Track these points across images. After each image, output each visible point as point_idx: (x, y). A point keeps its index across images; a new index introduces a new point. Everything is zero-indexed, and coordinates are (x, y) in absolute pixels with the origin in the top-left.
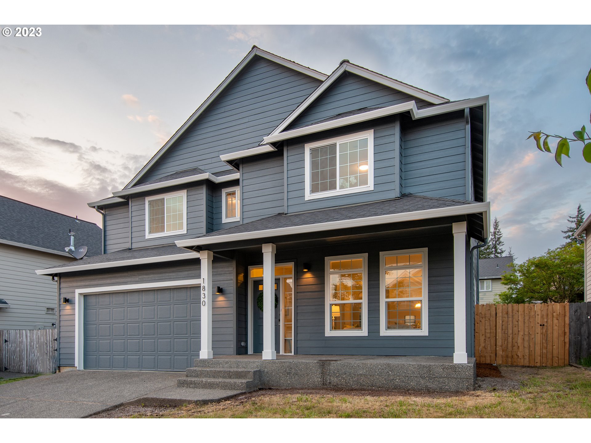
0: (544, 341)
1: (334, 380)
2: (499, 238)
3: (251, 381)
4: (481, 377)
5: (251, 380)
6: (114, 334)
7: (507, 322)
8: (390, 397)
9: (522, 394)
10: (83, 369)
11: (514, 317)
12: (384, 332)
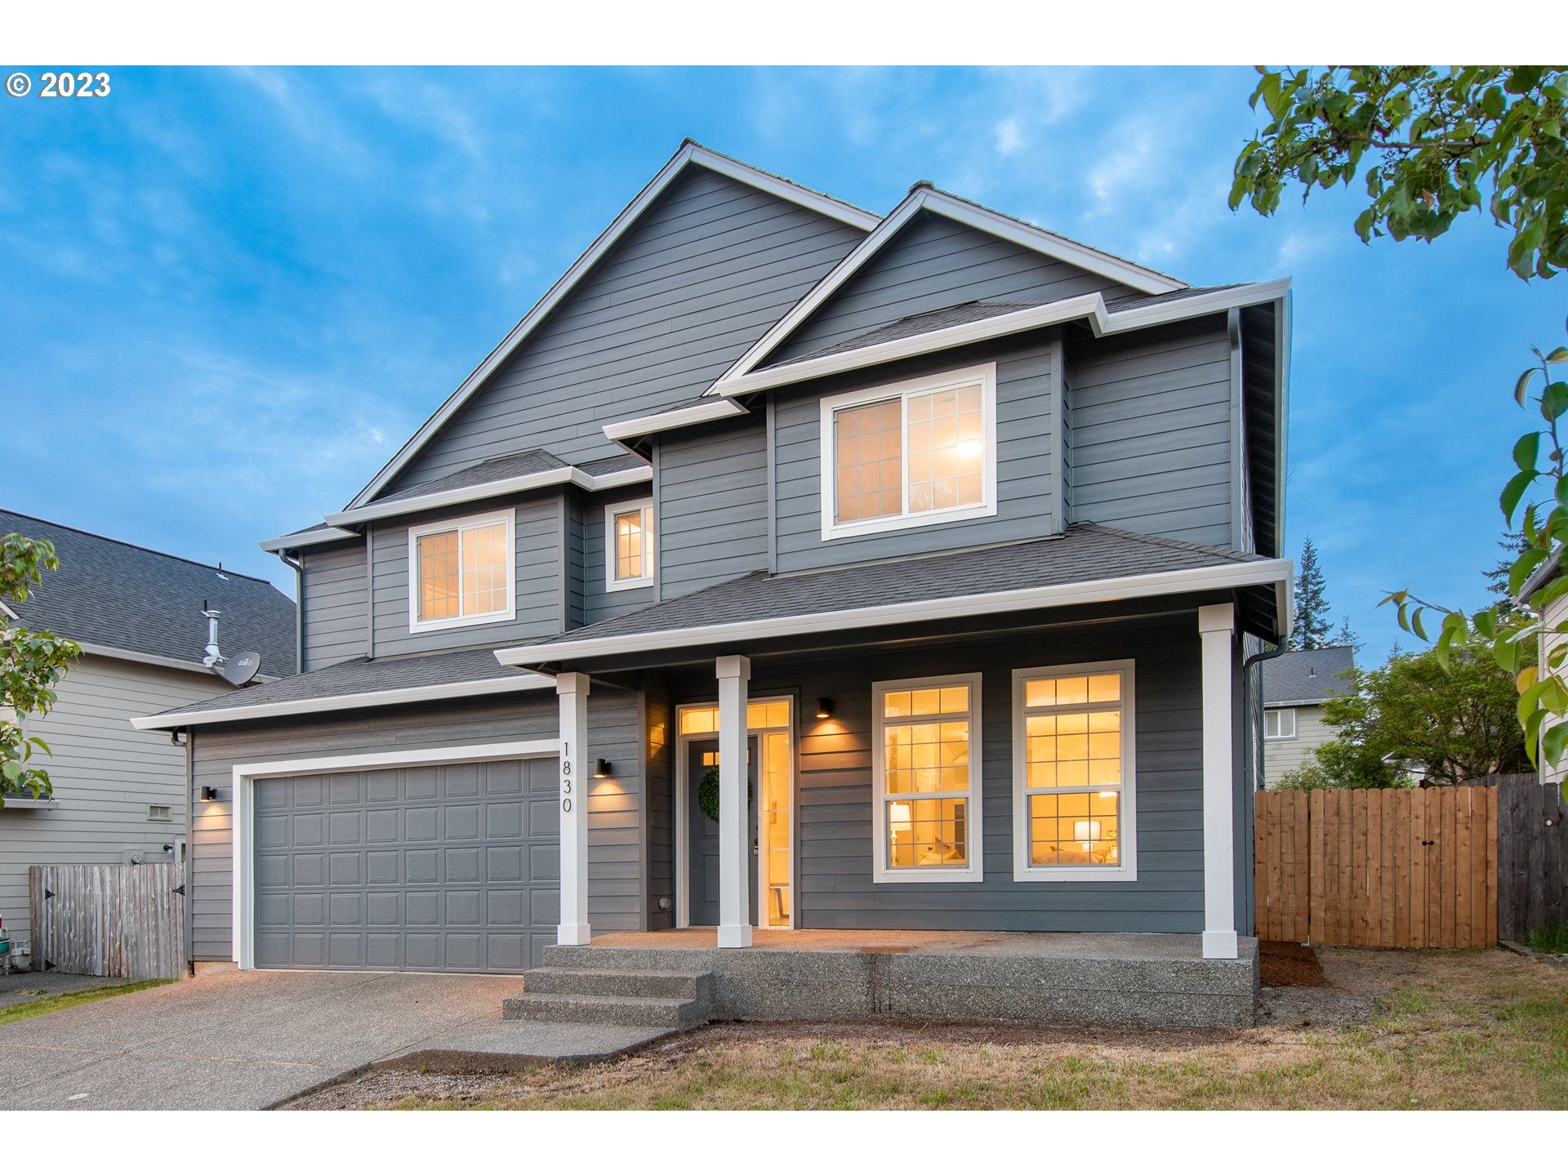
0: (1433, 885)
1: (902, 1000)
2: (1316, 593)
3: (692, 1003)
4: (1273, 987)
5: (690, 1000)
6: (332, 878)
7: (1339, 835)
8: (1044, 1046)
9: (1376, 1036)
10: (253, 967)
11: (1355, 822)
12: (1022, 872)
